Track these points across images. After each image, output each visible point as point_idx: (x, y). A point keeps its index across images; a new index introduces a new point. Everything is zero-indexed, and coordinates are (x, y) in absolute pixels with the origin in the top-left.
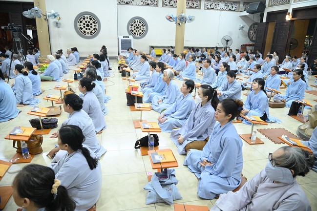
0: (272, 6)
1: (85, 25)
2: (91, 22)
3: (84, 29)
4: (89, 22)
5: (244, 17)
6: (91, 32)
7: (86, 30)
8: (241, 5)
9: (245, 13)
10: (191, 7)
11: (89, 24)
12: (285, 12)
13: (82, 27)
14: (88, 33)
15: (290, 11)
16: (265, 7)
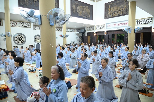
0: (88, 31)
1: (19, 39)
2: (21, 37)
3: (18, 41)
4: (20, 38)
5: (77, 34)
6: (21, 42)
7: (19, 41)
8: (75, 30)
9: (79, 33)
10: (59, 31)
11: (21, 38)
12: (93, 33)
13: (17, 40)
14: (20, 42)
15: (95, 32)
16: (85, 31)
